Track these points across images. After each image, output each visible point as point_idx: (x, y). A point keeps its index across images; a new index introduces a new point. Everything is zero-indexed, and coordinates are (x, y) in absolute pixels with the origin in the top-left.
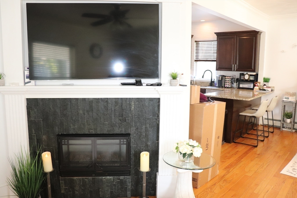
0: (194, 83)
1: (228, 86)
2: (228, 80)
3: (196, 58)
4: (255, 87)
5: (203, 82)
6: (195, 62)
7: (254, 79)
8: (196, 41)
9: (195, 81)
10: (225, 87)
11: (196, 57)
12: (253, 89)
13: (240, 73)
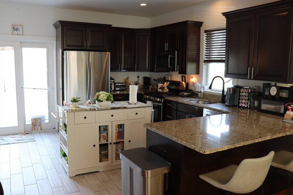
0: (202, 96)
1: (243, 105)
2: (244, 94)
3: (206, 58)
4: (288, 112)
5: (213, 95)
6: (204, 63)
7: (287, 96)
8: (206, 31)
9: (203, 93)
10: (239, 106)
11: (205, 55)
12: (283, 115)
13: (264, 84)
